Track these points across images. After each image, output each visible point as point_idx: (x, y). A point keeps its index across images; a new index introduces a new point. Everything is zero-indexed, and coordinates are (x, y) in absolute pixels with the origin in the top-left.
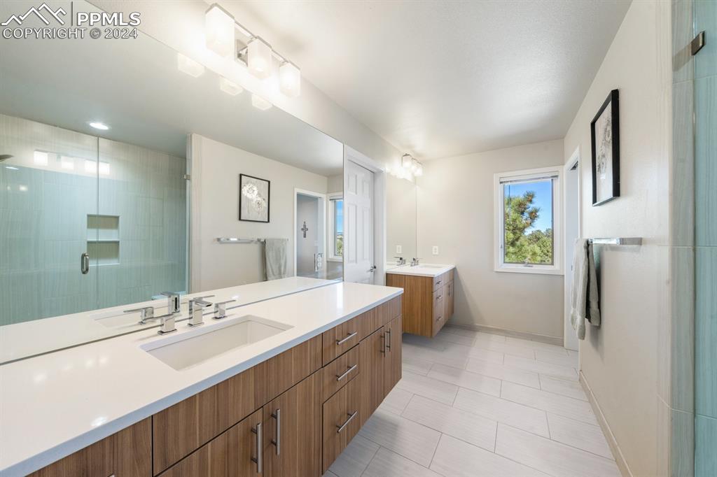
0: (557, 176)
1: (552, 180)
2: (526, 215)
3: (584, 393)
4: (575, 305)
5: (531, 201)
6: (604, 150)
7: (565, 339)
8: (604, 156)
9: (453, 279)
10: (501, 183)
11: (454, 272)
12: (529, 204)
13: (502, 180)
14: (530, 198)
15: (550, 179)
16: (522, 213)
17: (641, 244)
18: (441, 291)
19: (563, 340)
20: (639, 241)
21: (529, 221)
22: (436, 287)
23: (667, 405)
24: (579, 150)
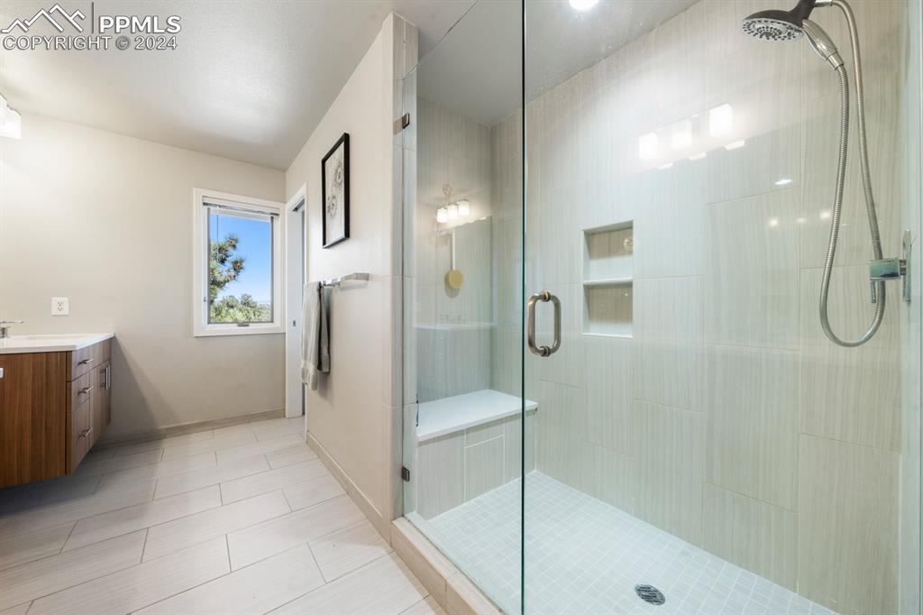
0: (277, 215)
1: (272, 218)
2: (228, 264)
3: (312, 452)
4: (305, 358)
5: (234, 246)
6: (335, 192)
7: (287, 407)
8: (334, 197)
9: (110, 359)
10: (204, 204)
11: (111, 345)
12: (231, 250)
13: (207, 201)
14: (234, 243)
15: (270, 216)
16: (223, 261)
17: (368, 280)
18: (86, 378)
19: (284, 409)
20: (366, 277)
21: (233, 273)
22: (76, 371)
23: (389, 407)
24: (305, 187)
